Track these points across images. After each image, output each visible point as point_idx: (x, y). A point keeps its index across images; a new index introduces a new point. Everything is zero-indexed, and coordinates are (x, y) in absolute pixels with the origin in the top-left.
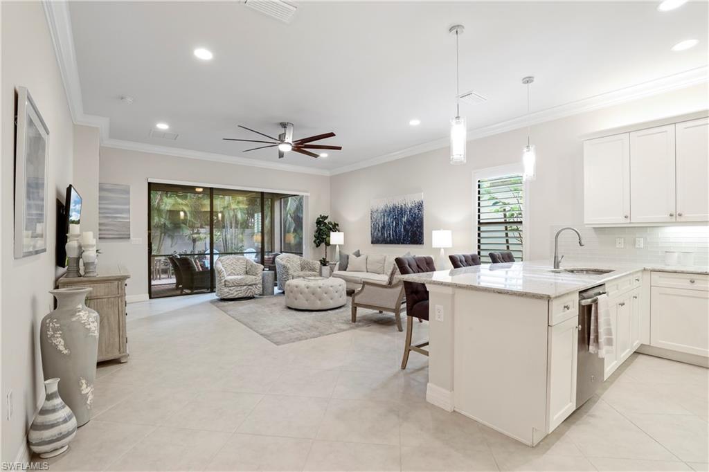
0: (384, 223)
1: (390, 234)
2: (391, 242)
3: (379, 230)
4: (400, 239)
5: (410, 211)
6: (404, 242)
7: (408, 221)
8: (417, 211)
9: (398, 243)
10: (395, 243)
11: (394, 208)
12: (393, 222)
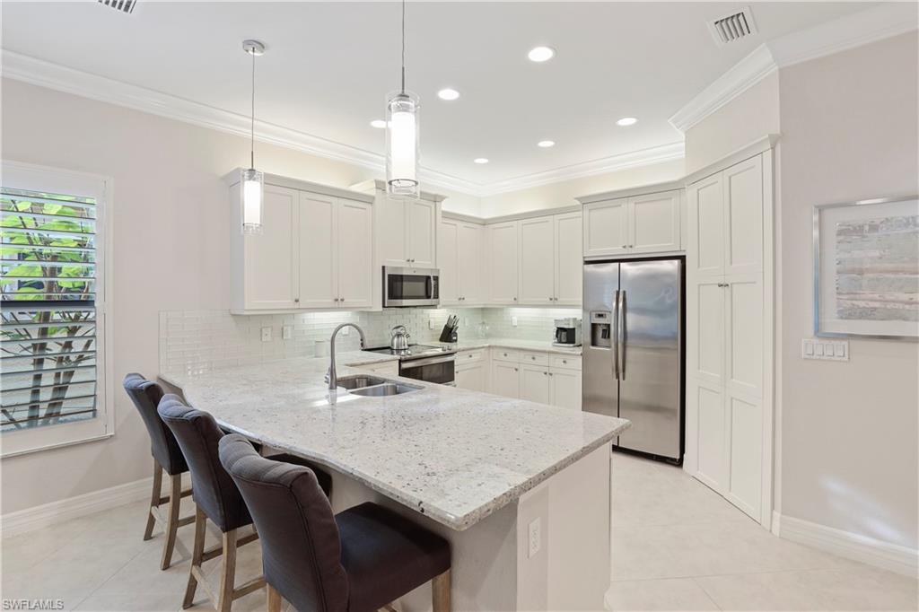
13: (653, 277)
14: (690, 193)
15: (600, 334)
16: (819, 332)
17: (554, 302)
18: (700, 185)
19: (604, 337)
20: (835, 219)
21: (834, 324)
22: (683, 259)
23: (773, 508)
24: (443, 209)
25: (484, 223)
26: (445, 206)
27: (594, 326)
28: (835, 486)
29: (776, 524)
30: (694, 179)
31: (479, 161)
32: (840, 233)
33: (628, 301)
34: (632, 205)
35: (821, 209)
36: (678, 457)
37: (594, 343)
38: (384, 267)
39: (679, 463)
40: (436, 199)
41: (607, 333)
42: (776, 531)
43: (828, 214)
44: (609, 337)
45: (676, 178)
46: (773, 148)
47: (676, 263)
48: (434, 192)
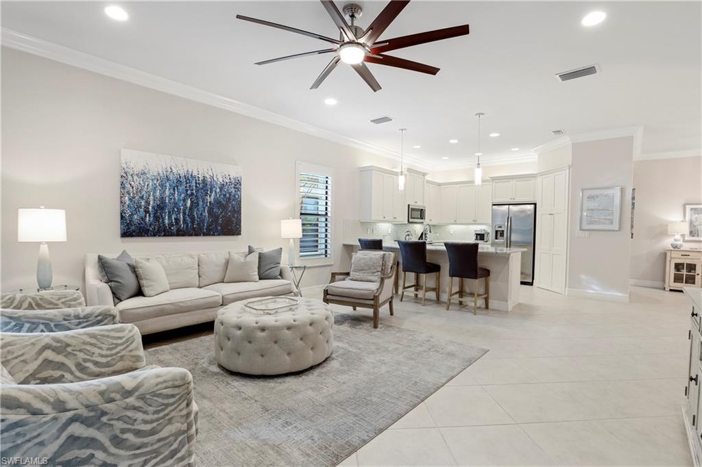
0: (162, 199)
1: (177, 220)
2: (180, 233)
3: (147, 212)
4: (200, 229)
5: (221, 189)
6: (208, 233)
7: (217, 202)
8: (233, 190)
9: (197, 235)
10: (191, 235)
11: (188, 179)
12: (184, 200)
13: (523, 211)
14: (539, 179)
15: (499, 234)
16: (581, 230)
17: (475, 222)
18: (544, 176)
19: (501, 236)
20: (587, 193)
21: (585, 226)
22: (535, 204)
23: (565, 287)
24: (427, 179)
25: (439, 185)
26: (428, 178)
27: (497, 232)
28: (583, 277)
29: (567, 292)
30: (541, 174)
31: (444, 158)
32: (588, 198)
33: (512, 222)
34: (515, 182)
35: (583, 190)
36: (531, 281)
37: (496, 238)
38: (409, 205)
39: (531, 284)
40: (424, 175)
41: (502, 234)
42: (566, 294)
43: (585, 191)
44: (503, 236)
45: (535, 172)
46: (569, 169)
47: (533, 206)
48: (424, 171)
